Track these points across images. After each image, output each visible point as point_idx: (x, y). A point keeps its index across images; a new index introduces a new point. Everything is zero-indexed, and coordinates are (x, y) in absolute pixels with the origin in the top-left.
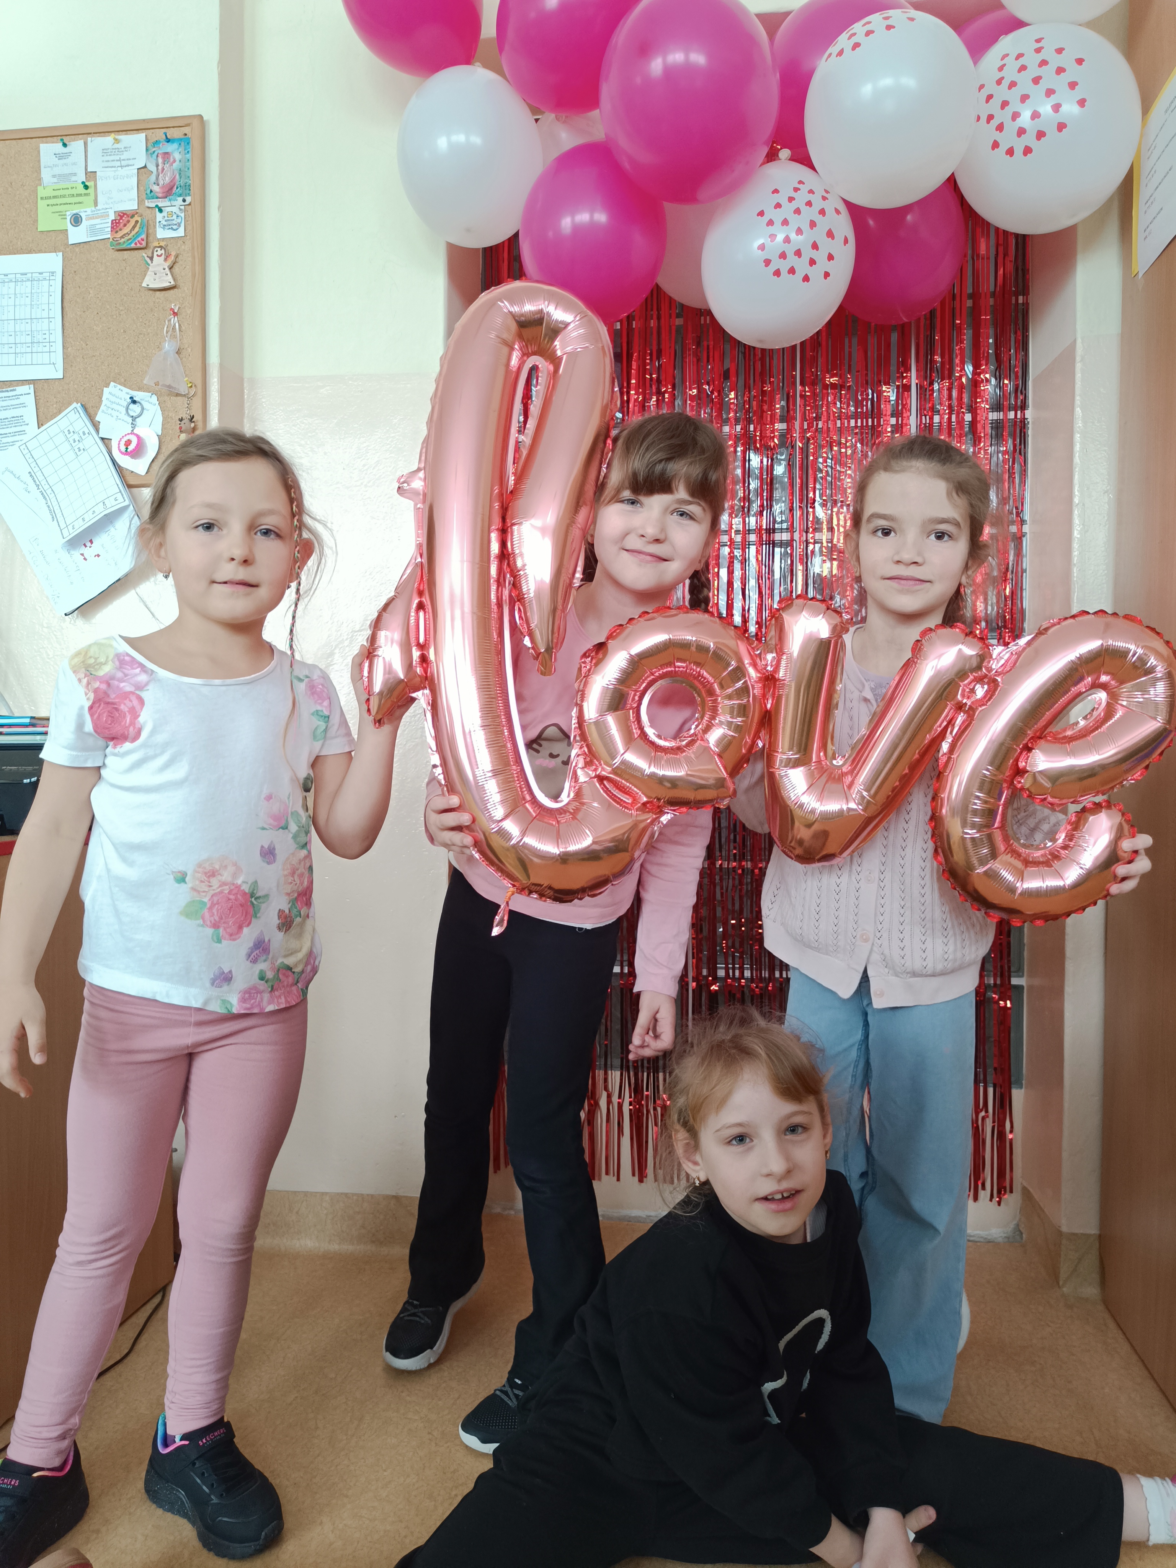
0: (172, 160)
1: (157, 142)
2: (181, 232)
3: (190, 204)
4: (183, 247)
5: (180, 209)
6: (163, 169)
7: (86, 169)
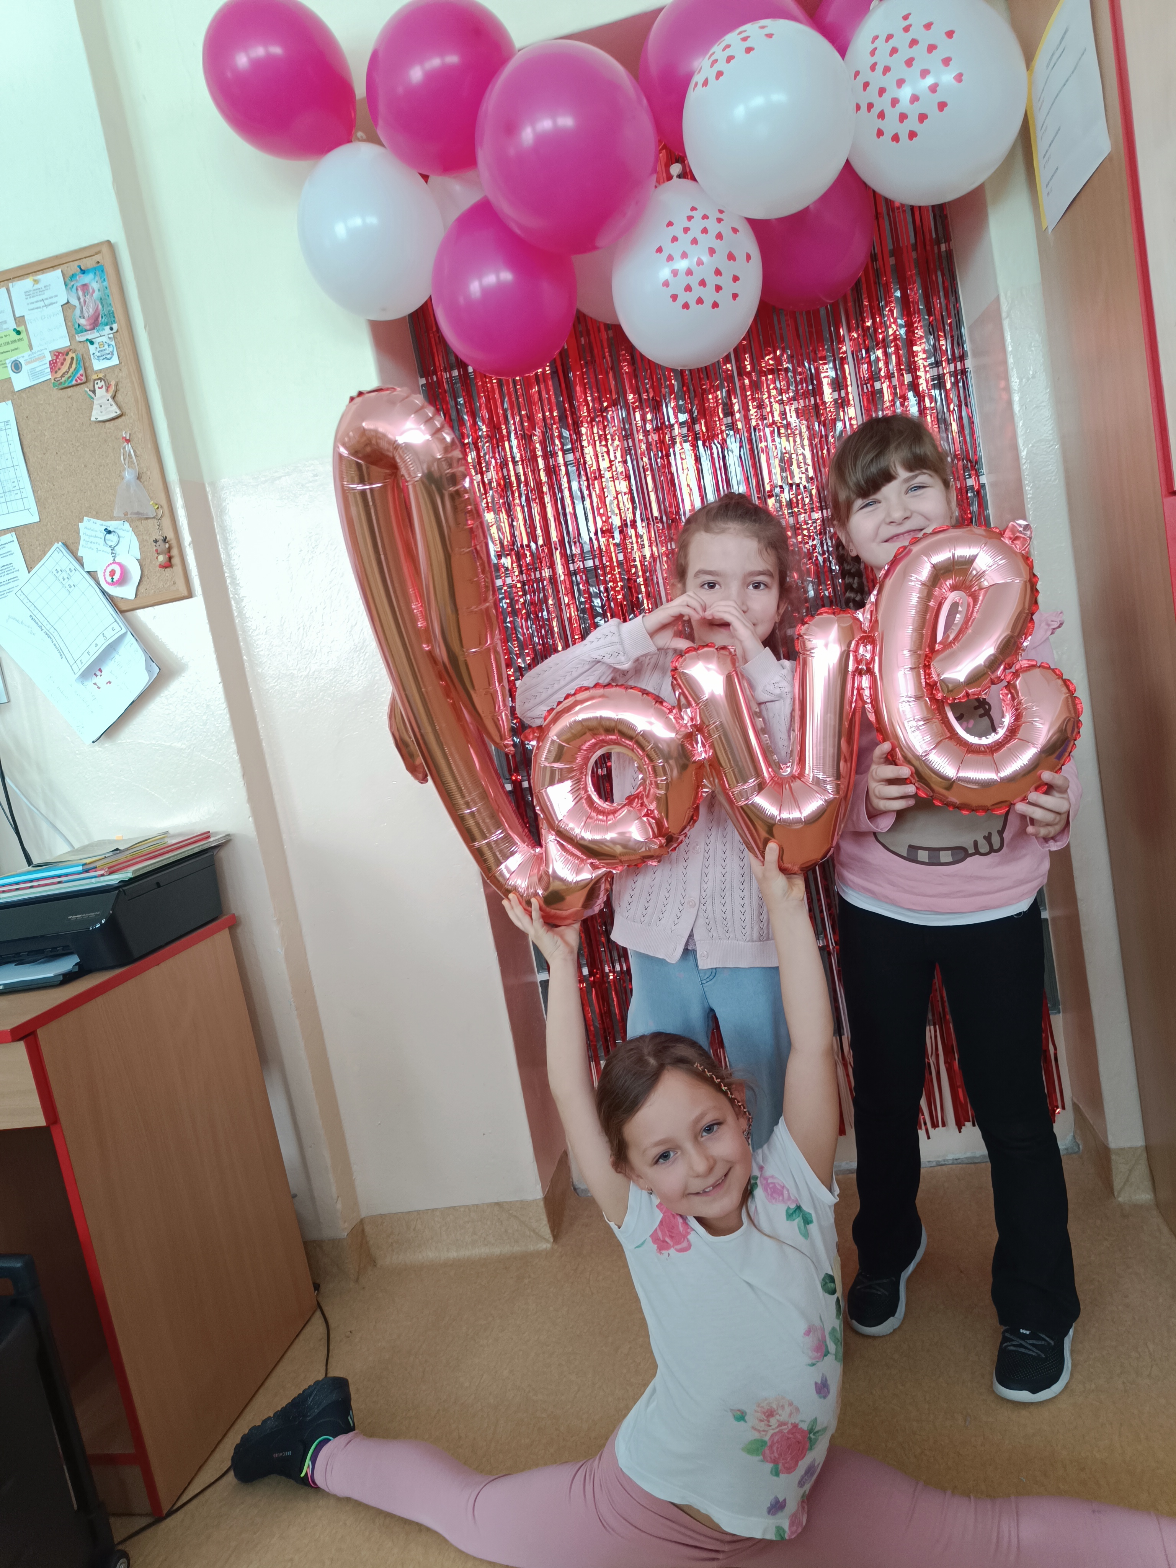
0: (91, 291)
1: (73, 276)
2: (115, 361)
3: (117, 331)
4: (120, 374)
5: (109, 338)
6: (85, 301)
7: (14, 315)
